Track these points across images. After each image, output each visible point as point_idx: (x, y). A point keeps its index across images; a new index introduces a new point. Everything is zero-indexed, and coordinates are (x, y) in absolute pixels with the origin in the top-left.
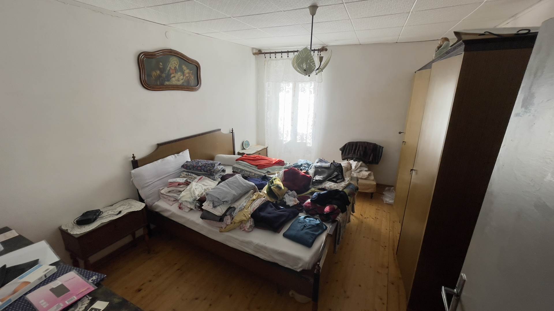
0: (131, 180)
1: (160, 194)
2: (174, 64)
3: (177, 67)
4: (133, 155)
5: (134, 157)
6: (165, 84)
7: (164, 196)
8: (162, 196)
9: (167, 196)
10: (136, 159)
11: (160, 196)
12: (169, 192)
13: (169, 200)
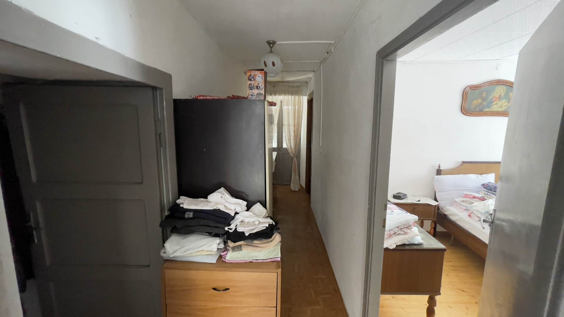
0: (433, 183)
1: (454, 201)
2: (500, 93)
3: (503, 95)
4: (439, 164)
5: (439, 167)
6: (484, 111)
7: (457, 203)
8: (455, 204)
9: (460, 205)
10: (441, 168)
11: (453, 203)
12: (463, 201)
13: (461, 208)
